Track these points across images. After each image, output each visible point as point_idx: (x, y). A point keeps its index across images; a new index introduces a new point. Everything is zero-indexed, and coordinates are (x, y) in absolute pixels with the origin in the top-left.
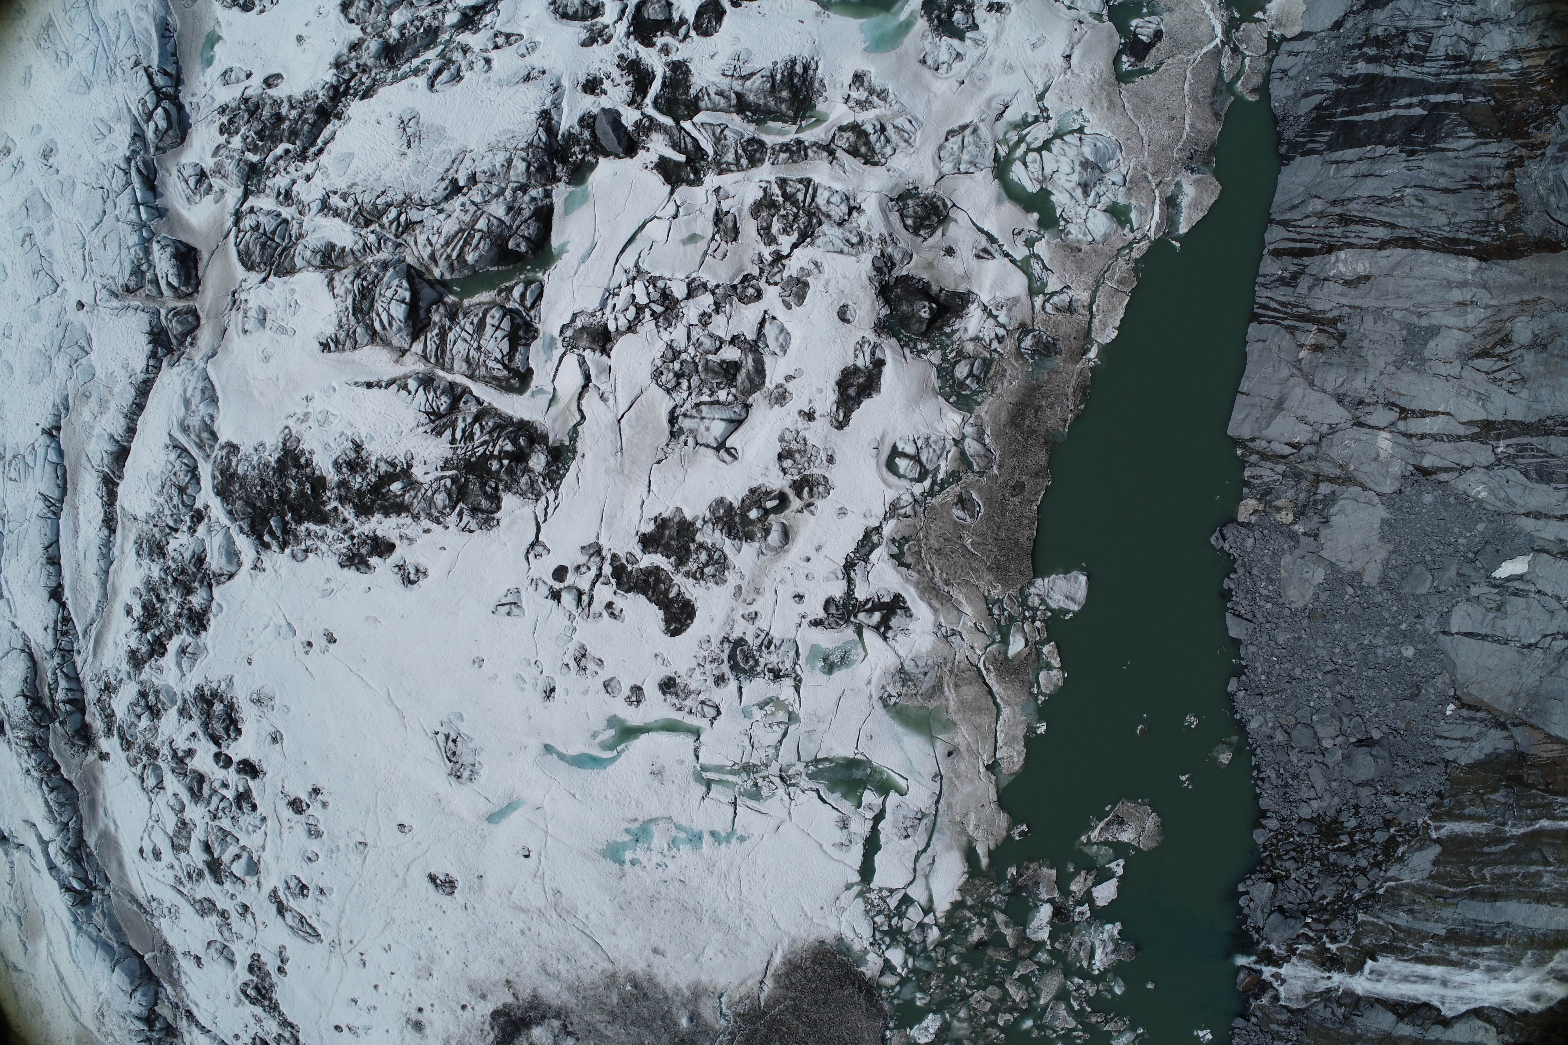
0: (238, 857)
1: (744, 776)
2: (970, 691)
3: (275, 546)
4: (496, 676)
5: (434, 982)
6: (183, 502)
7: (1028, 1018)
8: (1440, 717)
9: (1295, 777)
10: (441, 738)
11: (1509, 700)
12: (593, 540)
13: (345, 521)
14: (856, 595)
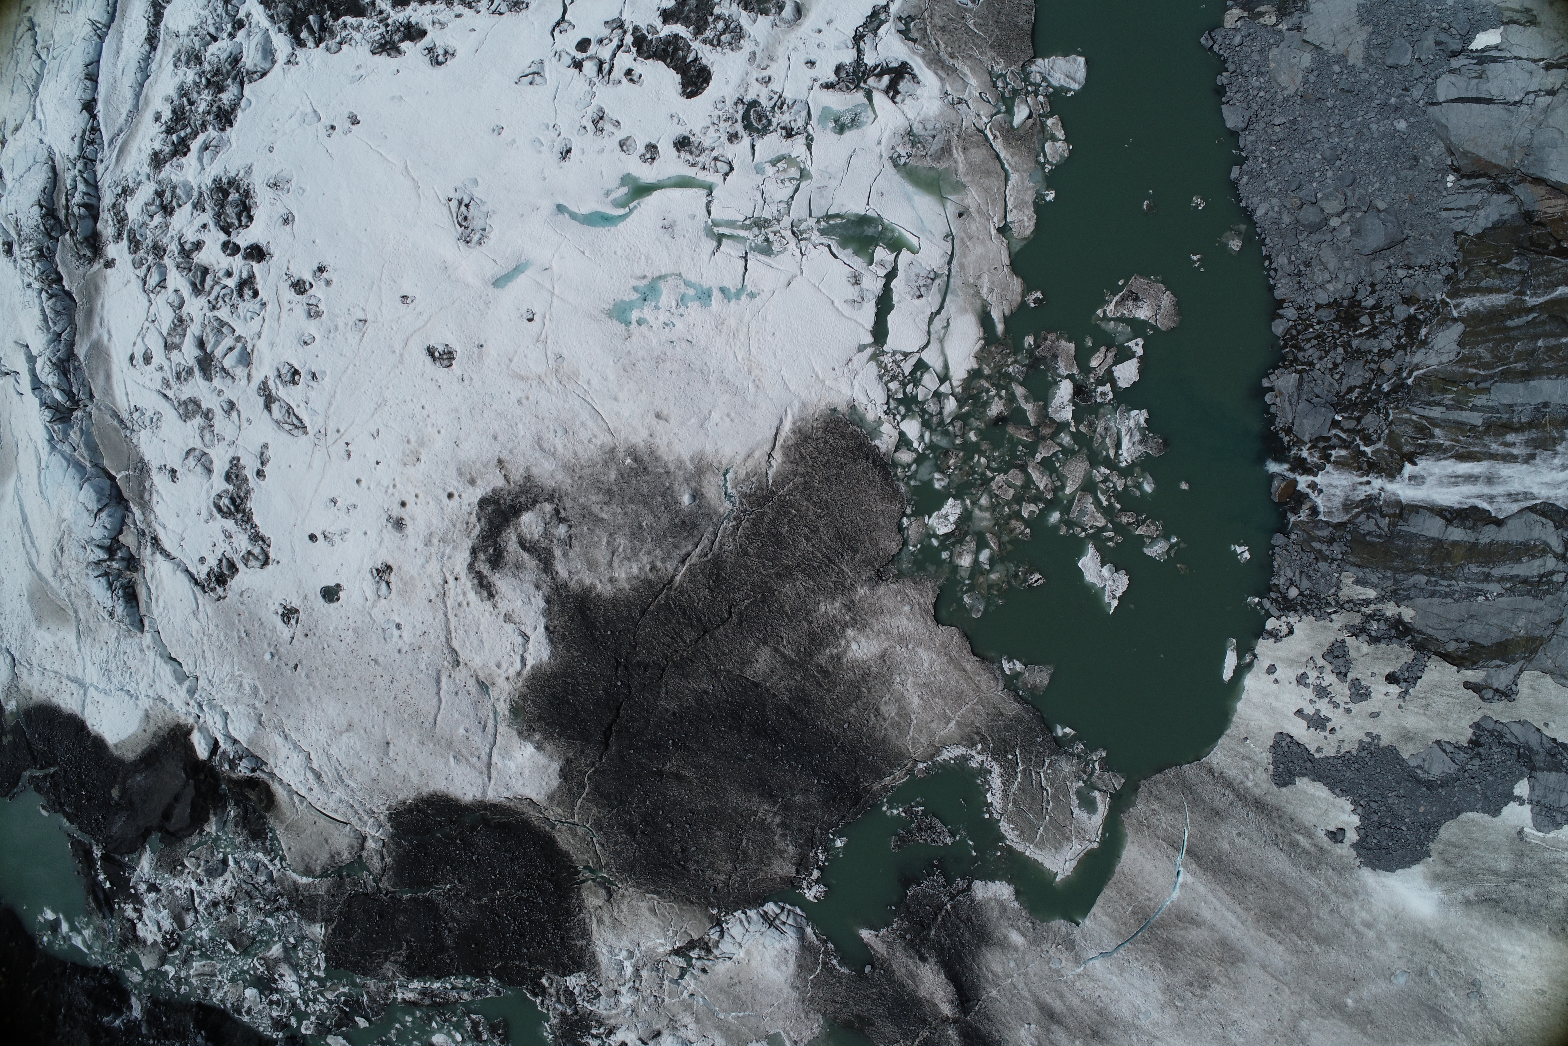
0: (231, 349)
1: (756, 230)
2: (978, 154)
3: (310, 43)
4: (514, 141)
5: (421, 466)
6: (227, 12)
7: (1054, 510)
8: (1441, 188)
9: (1308, 264)
10: (454, 204)
11: (1505, 154)
12: (616, 15)
13: (381, 12)
14: (866, 61)
